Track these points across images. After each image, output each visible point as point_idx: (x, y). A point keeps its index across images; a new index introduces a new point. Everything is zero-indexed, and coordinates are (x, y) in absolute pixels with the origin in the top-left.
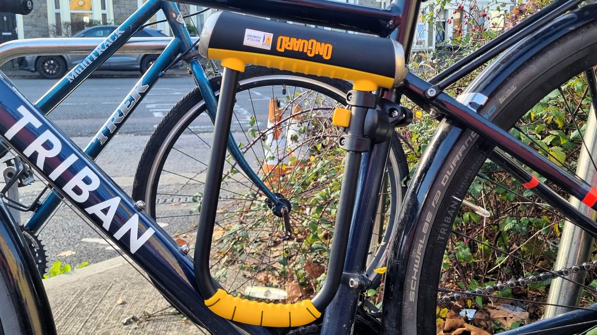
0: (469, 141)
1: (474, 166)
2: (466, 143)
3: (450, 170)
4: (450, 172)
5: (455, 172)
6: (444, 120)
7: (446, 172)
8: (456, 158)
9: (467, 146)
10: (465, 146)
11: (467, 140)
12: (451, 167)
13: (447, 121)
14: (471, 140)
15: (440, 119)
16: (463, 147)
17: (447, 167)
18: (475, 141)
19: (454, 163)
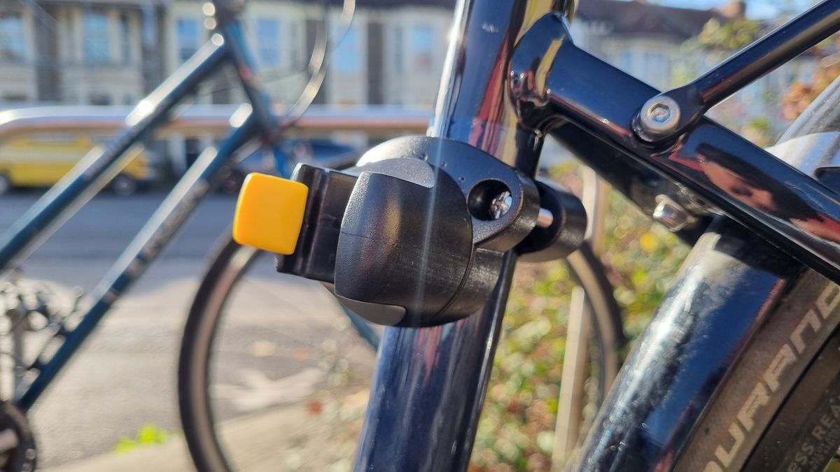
0: (809, 329)
1: (825, 428)
2: (796, 335)
3: (729, 443)
4: (728, 450)
5: (747, 452)
6: (709, 239)
7: (712, 451)
8: (752, 398)
9: (801, 347)
10: (795, 350)
11: (801, 328)
12: (735, 432)
13: (719, 246)
14: (817, 325)
15: (690, 237)
16: (786, 355)
17: (715, 430)
18: (831, 328)
19: (746, 416)
